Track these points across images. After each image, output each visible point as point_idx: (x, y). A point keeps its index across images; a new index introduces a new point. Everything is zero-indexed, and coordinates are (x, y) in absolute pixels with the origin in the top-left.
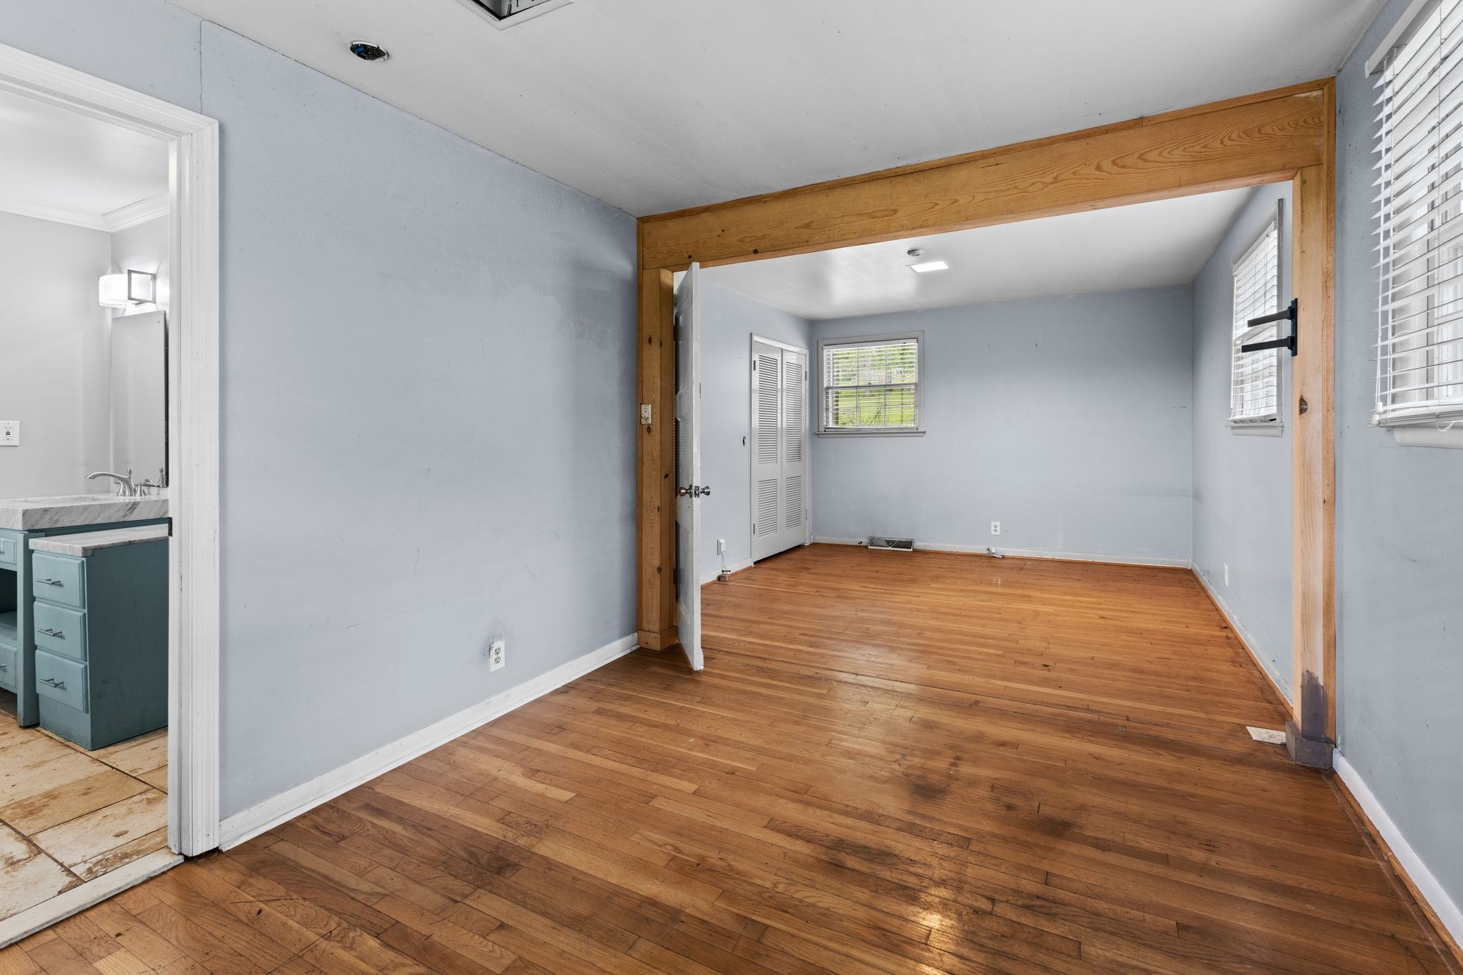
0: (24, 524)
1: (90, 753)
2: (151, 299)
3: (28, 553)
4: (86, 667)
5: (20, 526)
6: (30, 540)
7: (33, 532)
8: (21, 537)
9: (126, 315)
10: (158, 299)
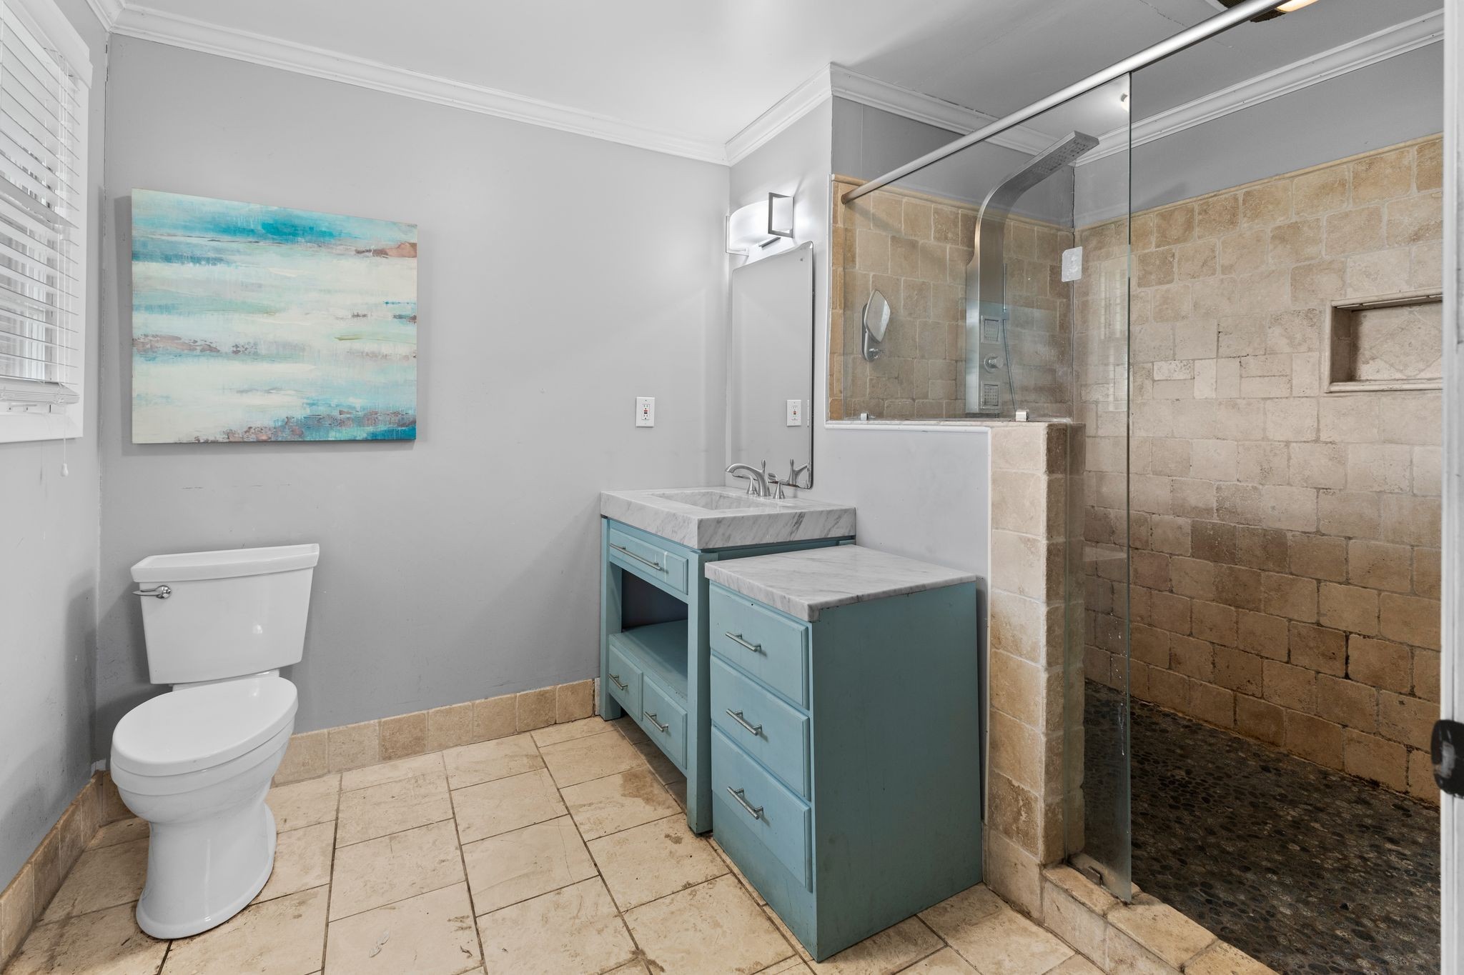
0: (699, 541)
1: (814, 964)
2: (788, 232)
3: (704, 584)
4: (810, 810)
5: (693, 542)
6: (706, 564)
7: (711, 553)
8: (694, 559)
9: (749, 262)
10: (797, 233)
